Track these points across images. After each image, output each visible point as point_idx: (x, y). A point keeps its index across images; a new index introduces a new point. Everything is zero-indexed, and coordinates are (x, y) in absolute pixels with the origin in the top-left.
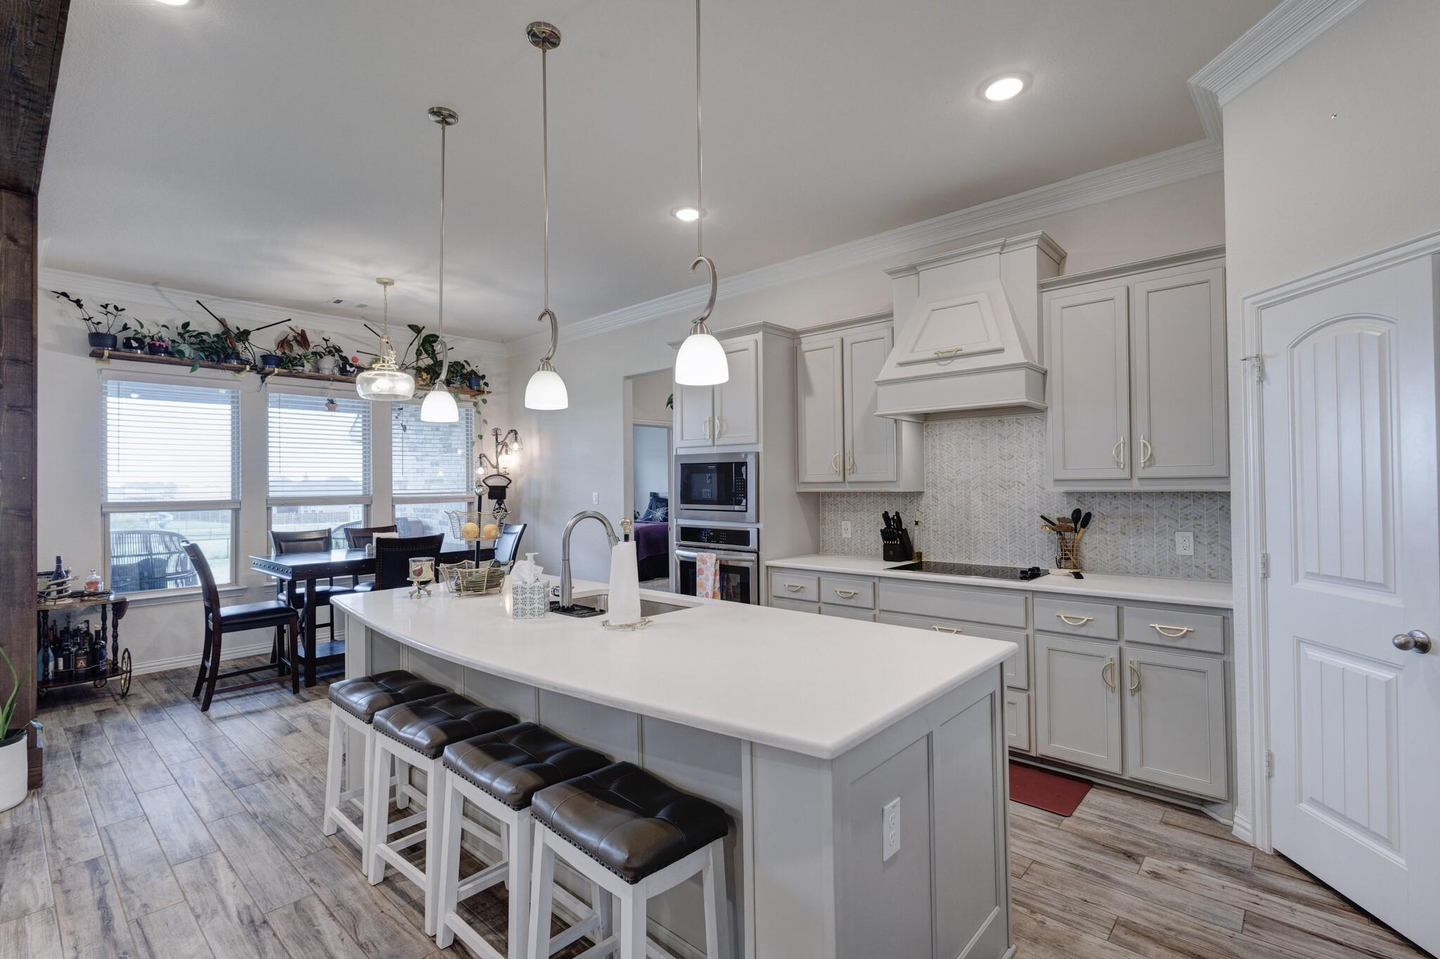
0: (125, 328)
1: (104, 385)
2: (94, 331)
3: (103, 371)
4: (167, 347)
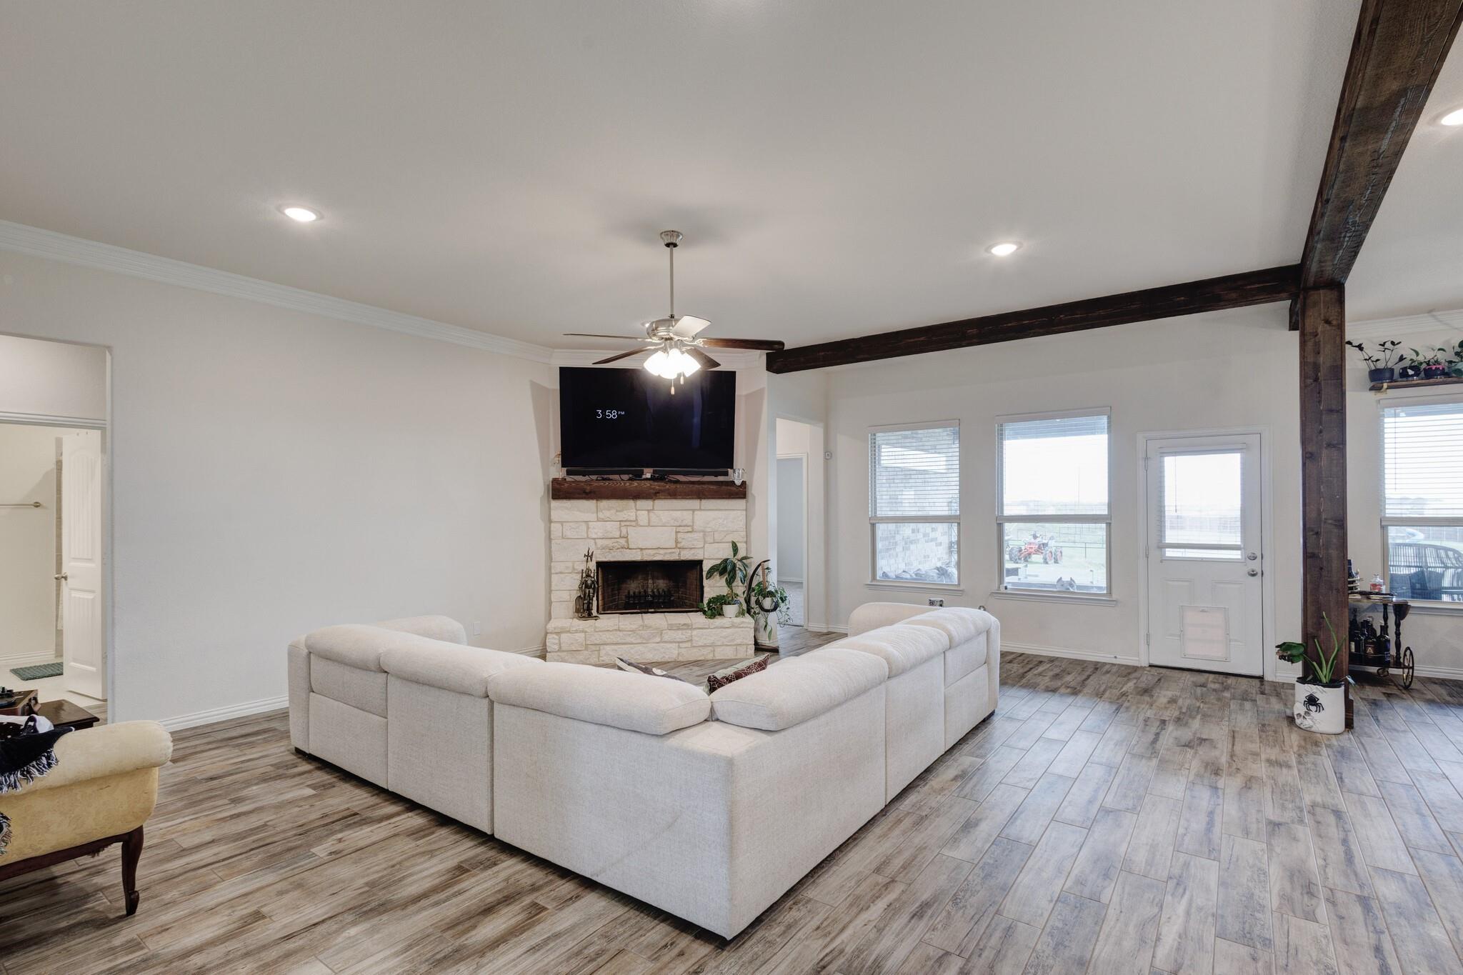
0: (1402, 358)
1: (1382, 413)
2: (1373, 368)
3: (1381, 401)
4: (1443, 369)
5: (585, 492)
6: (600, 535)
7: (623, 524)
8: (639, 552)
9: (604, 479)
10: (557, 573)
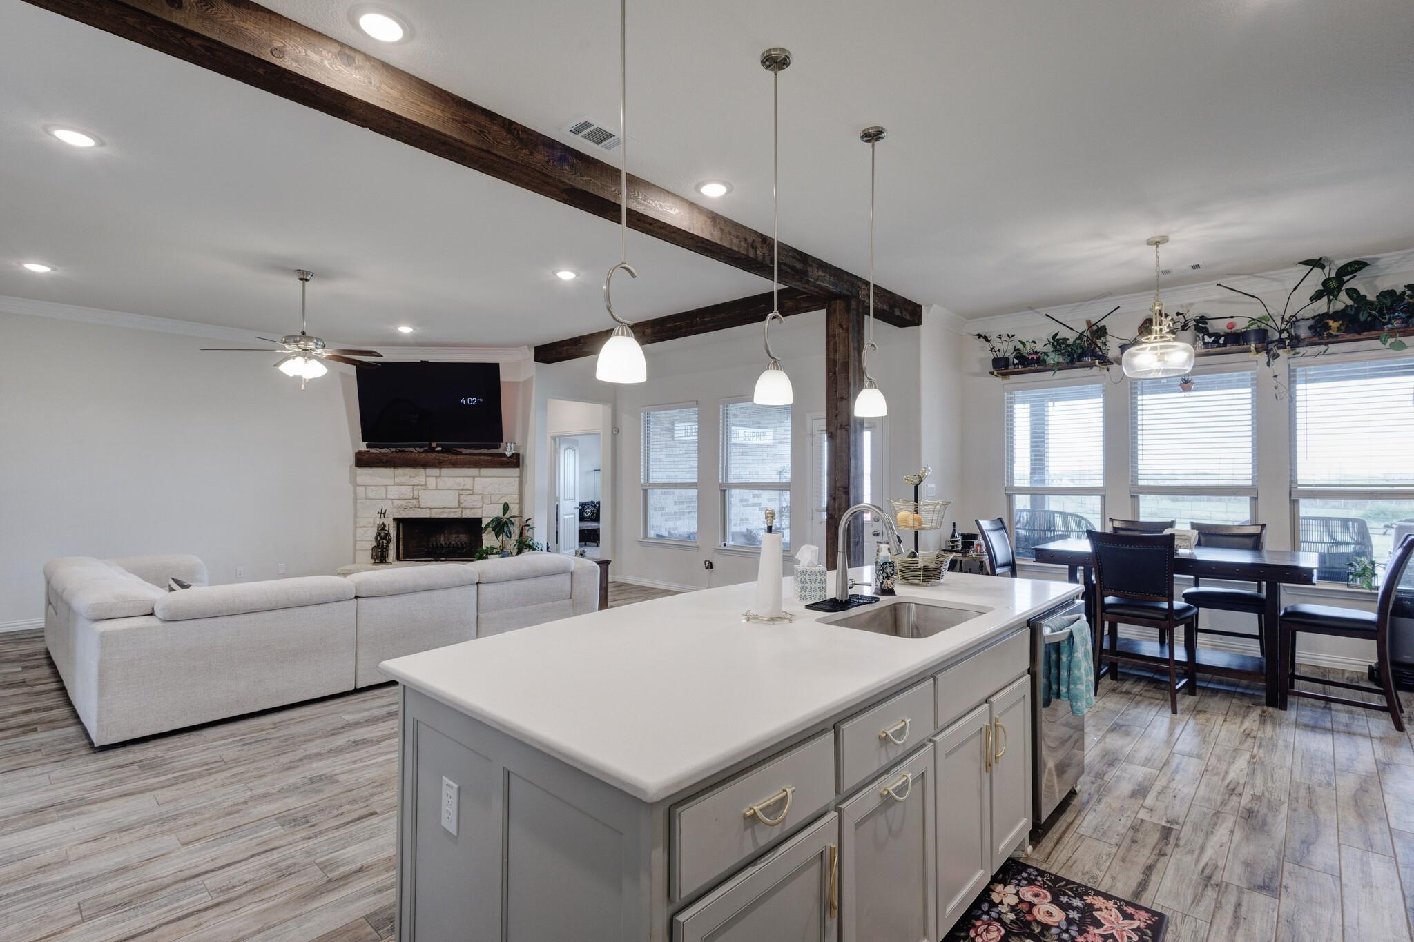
0: (1015, 349)
2: (995, 357)
3: (1004, 386)
4: (1038, 358)
5: (383, 462)
6: (396, 496)
7: (416, 487)
8: (428, 511)
9: (401, 451)
10: (361, 527)
